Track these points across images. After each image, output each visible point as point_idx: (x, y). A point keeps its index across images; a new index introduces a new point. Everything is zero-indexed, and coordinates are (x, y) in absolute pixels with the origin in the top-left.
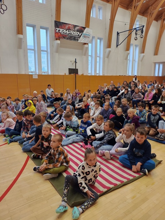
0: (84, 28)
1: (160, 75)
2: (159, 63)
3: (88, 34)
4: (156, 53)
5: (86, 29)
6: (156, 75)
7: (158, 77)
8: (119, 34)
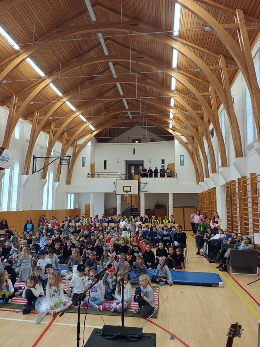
0: (3, 149)
1: (72, 208)
2: (71, 193)
3: (6, 156)
4: (69, 182)
5: (5, 150)
6: (69, 208)
7: (70, 210)
8: (36, 158)
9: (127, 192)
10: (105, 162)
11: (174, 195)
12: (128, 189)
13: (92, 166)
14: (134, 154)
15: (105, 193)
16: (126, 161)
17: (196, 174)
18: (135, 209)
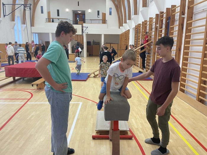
2: (36, 33)
4: (32, 25)
8: (5, 5)
10: (58, 11)
11: (105, 35)
13: (49, 13)
16: (73, 10)
17: (119, 21)
18: (80, 44)
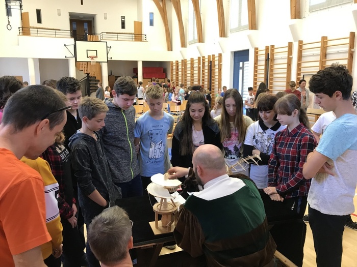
9: (92, 58)
10: (38, 12)
12: (94, 54)
14: (82, 4)
15: (40, 59)
16: (70, 13)
